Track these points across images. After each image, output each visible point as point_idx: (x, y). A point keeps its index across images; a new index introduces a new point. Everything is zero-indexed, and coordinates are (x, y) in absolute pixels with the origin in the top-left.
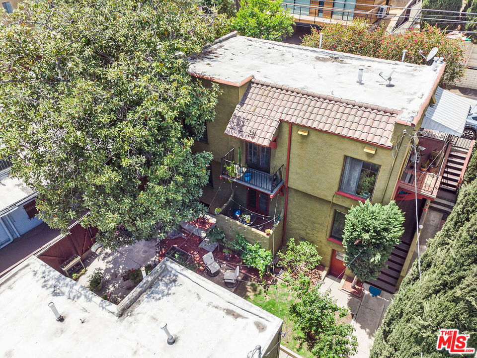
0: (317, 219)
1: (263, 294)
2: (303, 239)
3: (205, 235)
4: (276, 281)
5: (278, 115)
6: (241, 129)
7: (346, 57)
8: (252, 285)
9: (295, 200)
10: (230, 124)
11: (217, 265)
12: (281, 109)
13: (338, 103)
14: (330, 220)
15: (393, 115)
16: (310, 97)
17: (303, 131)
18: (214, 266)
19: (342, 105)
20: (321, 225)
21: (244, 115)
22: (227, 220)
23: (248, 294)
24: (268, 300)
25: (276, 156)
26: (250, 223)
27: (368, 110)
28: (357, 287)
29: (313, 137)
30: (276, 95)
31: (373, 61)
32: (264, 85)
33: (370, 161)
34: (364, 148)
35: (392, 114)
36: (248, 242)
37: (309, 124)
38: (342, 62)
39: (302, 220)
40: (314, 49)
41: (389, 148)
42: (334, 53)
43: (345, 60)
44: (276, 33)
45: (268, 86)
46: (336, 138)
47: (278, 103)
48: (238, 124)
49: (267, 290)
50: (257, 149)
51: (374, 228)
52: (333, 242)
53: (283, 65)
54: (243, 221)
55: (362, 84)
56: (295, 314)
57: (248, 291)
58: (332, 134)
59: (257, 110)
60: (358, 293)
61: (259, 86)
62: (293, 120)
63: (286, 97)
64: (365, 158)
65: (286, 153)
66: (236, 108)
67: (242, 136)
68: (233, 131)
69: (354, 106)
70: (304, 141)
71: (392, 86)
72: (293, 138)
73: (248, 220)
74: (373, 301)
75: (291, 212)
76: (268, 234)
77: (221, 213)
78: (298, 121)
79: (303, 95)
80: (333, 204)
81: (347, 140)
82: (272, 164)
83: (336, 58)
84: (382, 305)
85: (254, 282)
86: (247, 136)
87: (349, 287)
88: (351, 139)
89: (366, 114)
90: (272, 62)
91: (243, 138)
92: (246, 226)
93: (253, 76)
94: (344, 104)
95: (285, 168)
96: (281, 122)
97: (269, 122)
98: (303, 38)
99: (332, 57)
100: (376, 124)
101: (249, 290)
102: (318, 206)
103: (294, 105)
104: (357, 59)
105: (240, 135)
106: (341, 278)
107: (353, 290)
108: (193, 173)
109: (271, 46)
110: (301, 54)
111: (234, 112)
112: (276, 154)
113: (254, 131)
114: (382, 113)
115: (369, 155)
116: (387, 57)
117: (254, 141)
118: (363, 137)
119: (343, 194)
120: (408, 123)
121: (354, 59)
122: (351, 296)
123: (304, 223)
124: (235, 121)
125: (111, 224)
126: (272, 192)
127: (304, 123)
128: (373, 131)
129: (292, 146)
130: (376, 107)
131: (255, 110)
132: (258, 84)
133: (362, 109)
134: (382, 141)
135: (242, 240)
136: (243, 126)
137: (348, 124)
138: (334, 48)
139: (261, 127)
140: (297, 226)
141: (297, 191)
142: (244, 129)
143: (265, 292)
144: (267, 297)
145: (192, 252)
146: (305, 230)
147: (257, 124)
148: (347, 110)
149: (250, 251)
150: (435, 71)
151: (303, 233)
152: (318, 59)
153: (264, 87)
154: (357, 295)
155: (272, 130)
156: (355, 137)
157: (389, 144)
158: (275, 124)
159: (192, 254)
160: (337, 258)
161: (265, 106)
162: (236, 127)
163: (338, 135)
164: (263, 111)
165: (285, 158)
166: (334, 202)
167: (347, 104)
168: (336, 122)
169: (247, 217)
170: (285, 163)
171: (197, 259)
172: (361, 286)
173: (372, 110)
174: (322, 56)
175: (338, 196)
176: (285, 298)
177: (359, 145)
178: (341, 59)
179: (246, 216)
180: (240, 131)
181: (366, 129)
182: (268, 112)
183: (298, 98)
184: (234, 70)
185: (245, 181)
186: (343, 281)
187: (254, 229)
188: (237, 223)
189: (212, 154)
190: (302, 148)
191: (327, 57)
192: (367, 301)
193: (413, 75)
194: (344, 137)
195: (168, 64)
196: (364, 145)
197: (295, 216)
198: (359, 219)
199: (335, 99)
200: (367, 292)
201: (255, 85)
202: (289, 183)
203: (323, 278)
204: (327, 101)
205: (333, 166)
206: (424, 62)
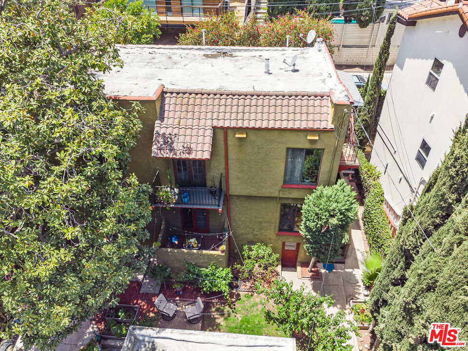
0: (264, 218)
1: (233, 315)
2: (254, 243)
3: (142, 276)
4: (239, 295)
5: (209, 122)
6: (171, 147)
7: (235, 50)
8: (218, 310)
9: (238, 205)
10: (156, 144)
11: (172, 305)
12: (209, 116)
13: (267, 97)
14: (277, 215)
15: (324, 98)
16: (237, 96)
17: (240, 134)
18: (169, 308)
19: (271, 98)
20: (268, 223)
21: (169, 131)
22: (170, 252)
23: (218, 321)
24: (240, 319)
25: (212, 166)
26: (198, 247)
27: (299, 97)
28: (313, 269)
29: (252, 137)
30: (198, 101)
31: (262, 50)
32: (179, 93)
33: (314, 147)
34: (307, 136)
35: (322, 97)
36: (201, 267)
37: (246, 125)
38: (231, 55)
39: (248, 224)
40: (198, 47)
41: (331, 130)
42: (221, 48)
43: (234, 54)
44: (147, 36)
45: (184, 93)
46: (276, 132)
47: (203, 109)
48: (165, 143)
49: (235, 308)
50: (187, 164)
51: (340, 210)
52: (283, 235)
53: (179, 68)
54: (190, 247)
55: (270, 74)
56: (272, 321)
57: (216, 318)
58: (273, 129)
59: (183, 122)
60: (316, 275)
61: (174, 95)
62: (227, 124)
63: (210, 102)
64: (307, 146)
65: (223, 160)
66: (156, 125)
67: (176, 154)
68: (162, 152)
69: (284, 96)
70: (242, 143)
71: (297, 71)
72: (229, 143)
73: (195, 244)
74: (331, 276)
75: (235, 220)
76: (222, 252)
77: (161, 247)
78: (233, 124)
79: (228, 95)
80: (280, 198)
81: (288, 132)
82: (208, 177)
83: (224, 53)
84: (340, 278)
85: (218, 306)
86: (182, 153)
87: (307, 271)
88: (292, 130)
89: (298, 102)
90: (165, 67)
91: (178, 157)
92: (195, 251)
93: (163, 85)
94: (274, 97)
95: (224, 177)
96: (214, 128)
97: (201, 132)
98: (179, 37)
99: (220, 53)
100: (311, 109)
101: (217, 316)
102: (263, 205)
103: (222, 108)
104: (245, 50)
105: (172, 154)
106: (295, 267)
107: (311, 274)
108: (139, 215)
109: (151, 50)
110: (187, 54)
111: (155, 130)
112: (212, 164)
113: (188, 146)
114: (313, 97)
115: (313, 142)
116: (270, 45)
117: (192, 156)
118: (303, 125)
119: (289, 186)
120: (347, 102)
121: (242, 51)
122: (312, 280)
123: (250, 226)
124: (161, 140)
125: (63, 322)
126: (219, 206)
127: (240, 125)
128: (311, 117)
129: (229, 152)
130: (306, 93)
131: (179, 122)
132: (172, 93)
133: (292, 98)
134: (323, 125)
135: (194, 268)
136: (172, 143)
137: (285, 116)
138: (215, 43)
139: (194, 140)
140: (243, 231)
141: (239, 197)
142: (175, 145)
143: (233, 311)
144: (238, 316)
145: (135, 301)
146: (253, 232)
147: (188, 138)
148: (279, 102)
149: (207, 275)
150: (320, 51)
151: (250, 237)
152: (207, 56)
153: (181, 95)
154: (316, 277)
155: (208, 140)
156: (296, 127)
157: (331, 126)
158: (209, 133)
159: (137, 303)
160: (285, 249)
161: (190, 115)
162: (164, 146)
163: (279, 129)
164: (190, 122)
165: (223, 166)
166: (281, 196)
167: (277, 96)
168: (272, 116)
169: (193, 241)
170: (224, 172)
171: (145, 307)
172: (317, 267)
173: (303, 96)
174: (209, 53)
175: (284, 189)
176: (255, 309)
177: (301, 134)
178: (230, 53)
179: (191, 240)
180: (172, 150)
181: (304, 117)
182: (196, 122)
183: (224, 100)
184: (131, 82)
185: (185, 204)
186: (299, 268)
187: (205, 252)
188: (184, 252)
189: (149, 185)
190: (240, 151)
191: (214, 53)
192: (327, 279)
193: (304, 58)
194: (286, 130)
195: (84, 88)
196: (305, 133)
197: (241, 223)
198: (321, 207)
199: (263, 93)
200: (323, 271)
201: (168, 95)
202: (230, 191)
203: (280, 273)
204: (255, 97)
205: (275, 161)
206: (306, 45)
